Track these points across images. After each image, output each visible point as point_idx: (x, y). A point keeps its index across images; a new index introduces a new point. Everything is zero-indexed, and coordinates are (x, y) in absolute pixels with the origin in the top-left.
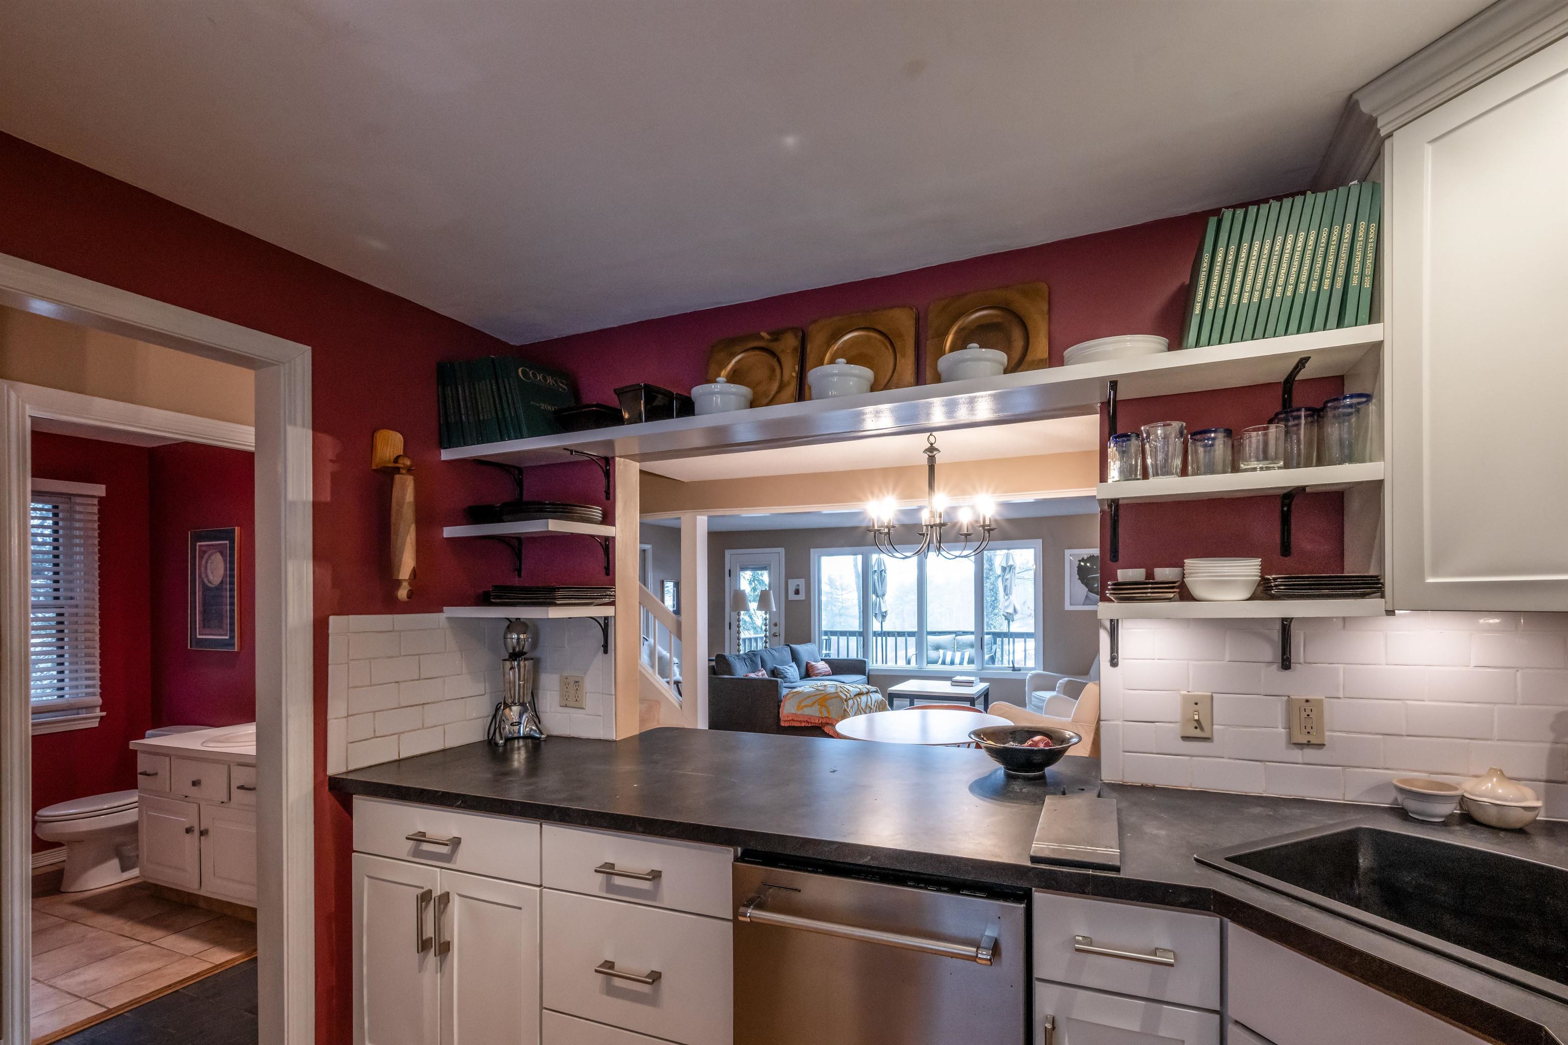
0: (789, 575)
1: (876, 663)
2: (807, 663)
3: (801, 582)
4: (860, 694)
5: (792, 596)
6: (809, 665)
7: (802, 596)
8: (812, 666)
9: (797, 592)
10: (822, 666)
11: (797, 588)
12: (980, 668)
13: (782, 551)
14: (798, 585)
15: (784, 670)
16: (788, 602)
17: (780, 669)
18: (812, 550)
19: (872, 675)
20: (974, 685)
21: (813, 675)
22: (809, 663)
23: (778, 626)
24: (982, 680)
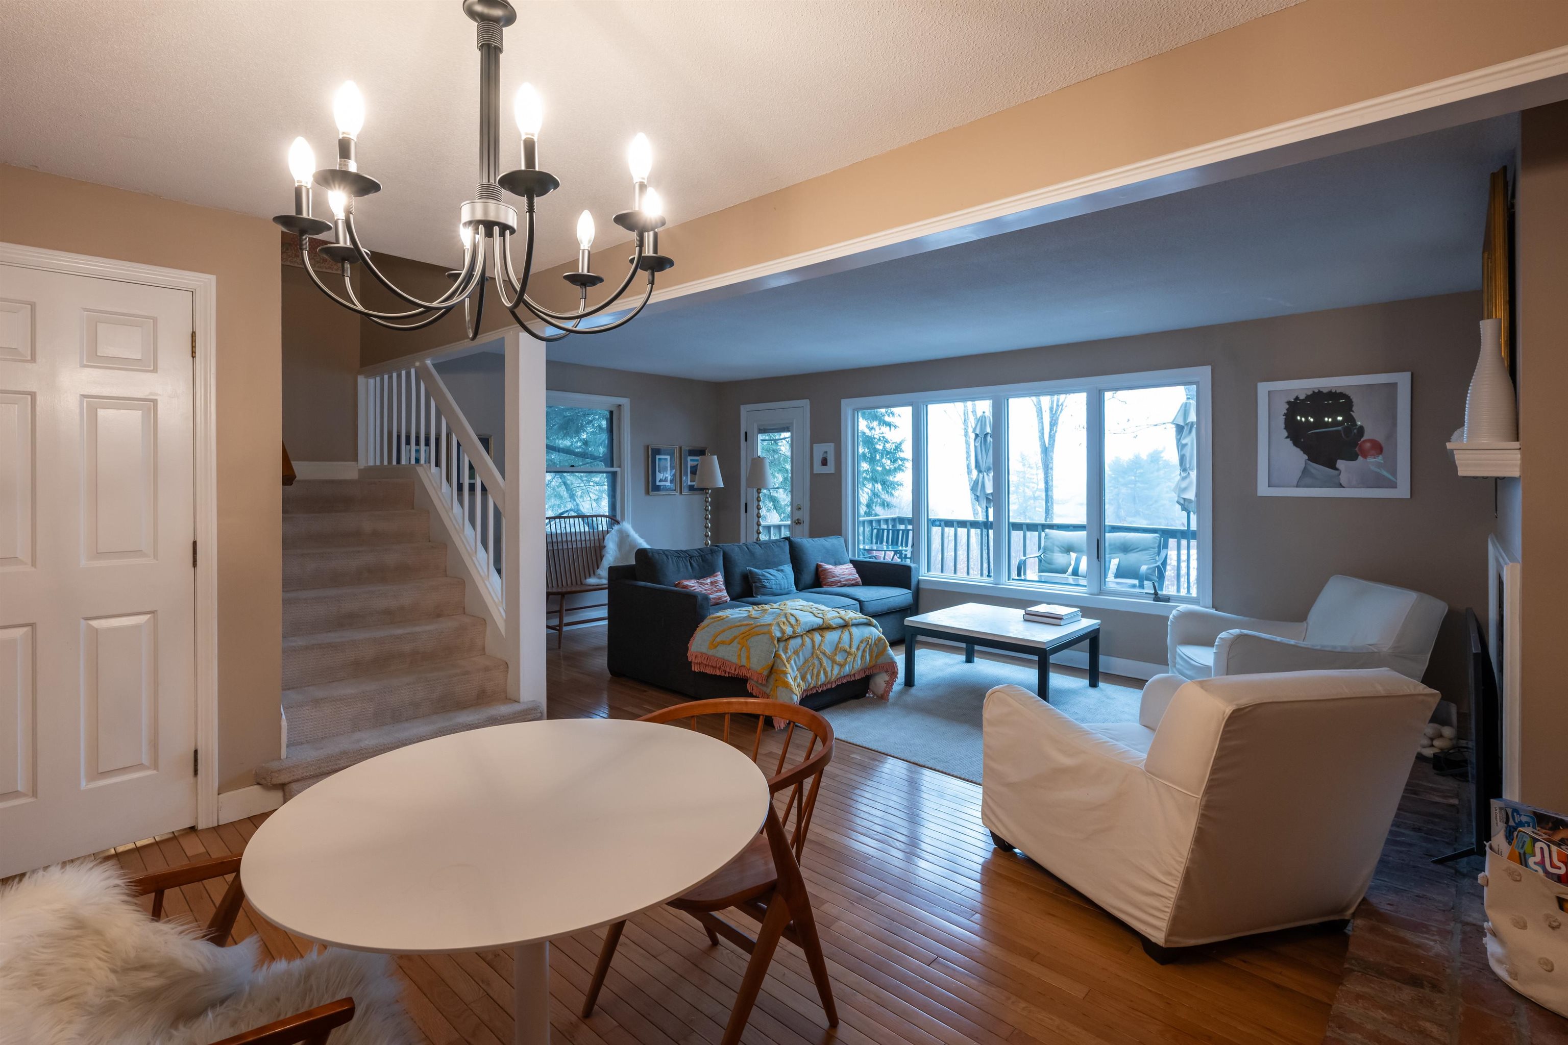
0: (816, 438)
1: (929, 570)
2: (818, 567)
3: (830, 447)
4: (823, 628)
5: (818, 469)
6: (820, 569)
7: (830, 469)
8: (825, 570)
9: (824, 462)
10: (846, 571)
11: (825, 456)
12: (1096, 591)
13: (806, 403)
14: (826, 452)
15: (764, 575)
16: (813, 476)
17: (756, 574)
18: (844, 402)
19: (923, 589)
20: (1062, 622)
21: (825, 585)
22: (820, 566)
23: (802, 509)
24: (1087, 612)
